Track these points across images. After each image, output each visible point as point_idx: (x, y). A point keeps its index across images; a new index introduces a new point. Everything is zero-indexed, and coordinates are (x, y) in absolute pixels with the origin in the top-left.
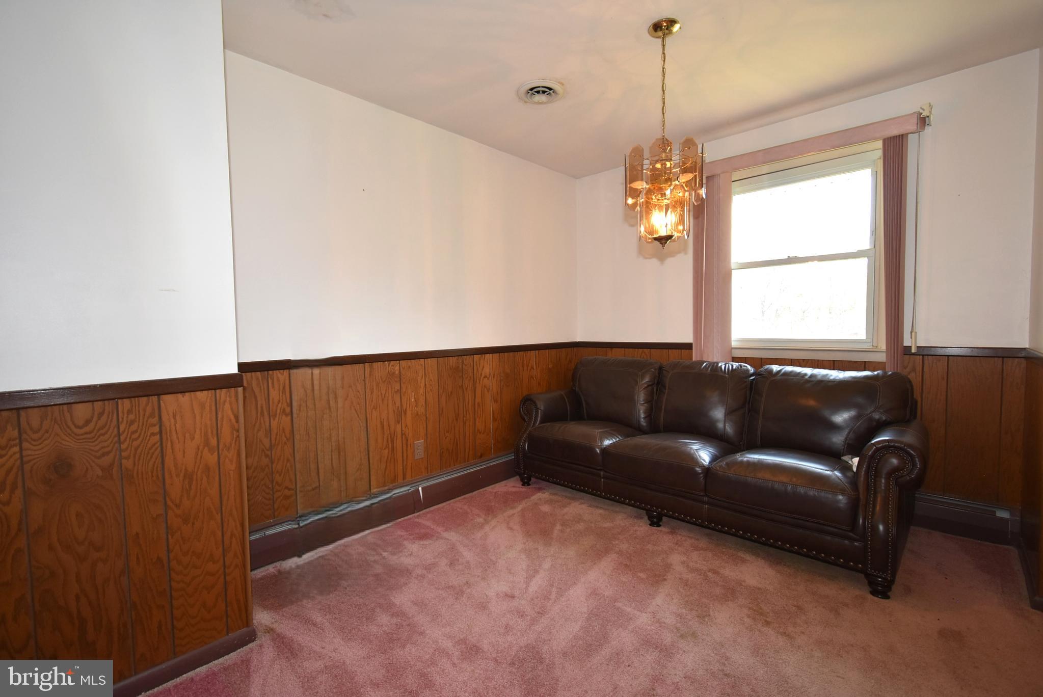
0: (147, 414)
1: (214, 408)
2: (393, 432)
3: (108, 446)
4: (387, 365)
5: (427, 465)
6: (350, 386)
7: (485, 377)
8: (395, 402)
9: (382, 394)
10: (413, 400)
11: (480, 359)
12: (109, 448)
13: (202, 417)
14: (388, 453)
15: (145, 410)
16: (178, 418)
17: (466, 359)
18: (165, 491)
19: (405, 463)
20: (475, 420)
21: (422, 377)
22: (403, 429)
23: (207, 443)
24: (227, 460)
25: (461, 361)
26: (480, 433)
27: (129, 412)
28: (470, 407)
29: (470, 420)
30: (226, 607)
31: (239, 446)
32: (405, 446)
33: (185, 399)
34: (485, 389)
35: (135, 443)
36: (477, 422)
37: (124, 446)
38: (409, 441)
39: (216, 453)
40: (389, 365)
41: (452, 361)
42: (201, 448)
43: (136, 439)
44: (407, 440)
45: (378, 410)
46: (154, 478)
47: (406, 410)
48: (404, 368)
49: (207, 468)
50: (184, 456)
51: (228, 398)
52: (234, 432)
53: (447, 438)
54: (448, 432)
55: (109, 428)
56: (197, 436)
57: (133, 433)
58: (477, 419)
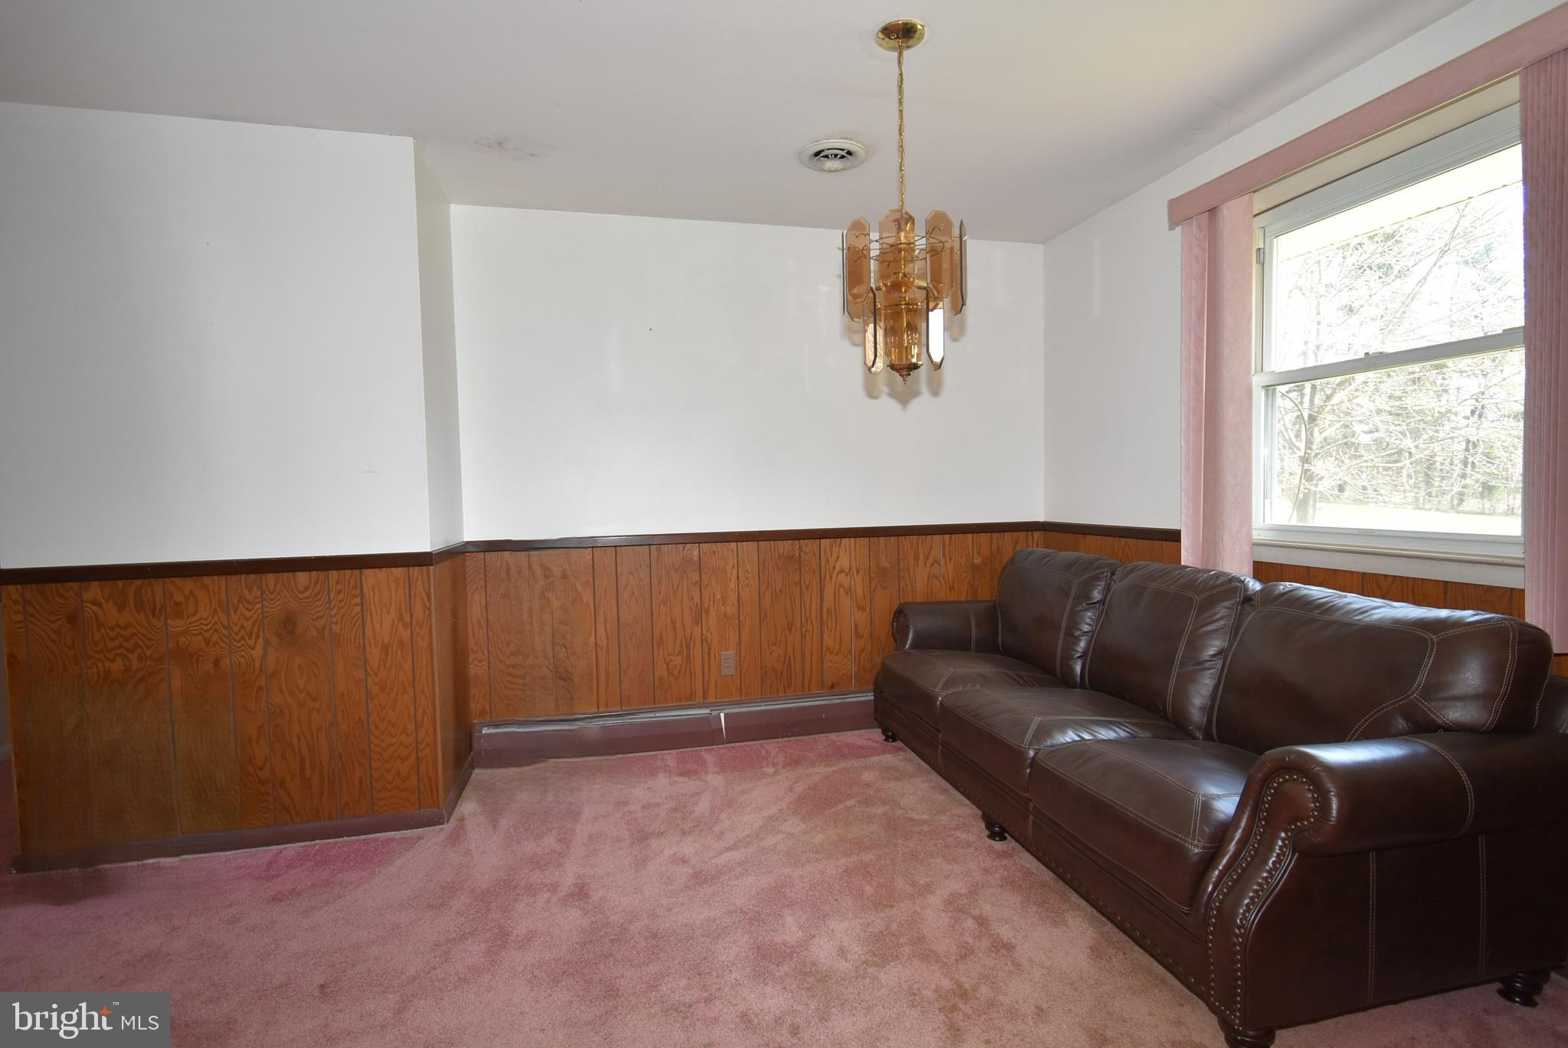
0: (351, 586)
1: (407, 585)
2: (689, 637)
3: (321, 611)
4: (682, 548)
5: (741, 686)
6: (631, 573)
7: (842, 571)
8: (692, 598)
9: (673, 585)
10: (718, 597)
11: (831, 546)
12: (322, 613)
13: (397, 593)
14: (682, 660)
15: (349, 582)
16: (376, 592)
17: (806, 545)
18: (366, 659)
19: (706, 678)
20: (822, 633)
21: (734, 567)
22: (704, 633)
23: (401, 619)
24: (419, 637)
25: (798, 547)
26: (831, 653)
27: (337, 582)
28: (814, 613)
29: (813, 633)
30: (419, 782)
31: (431, 626)
32: (707, 656)
33: (382, 574)
34: (841, 589)
35: (343, 611)
36: (826, 636)
37: (333, 613)
38: (712, 649)
39: (409, 629)
40: (684, 550)
41: (784, 546)
42: (396, 622)
43: (342, 608)
44: (710, 649)
45: (668, 603)
46: (357, 645)
47: (708, 609)
48: (705, 554)
49: (401, 643)
50: (381, 629)
51: (420, 577)
52: (427, 611)
53: (774, 653)
54: (774, 644)
55: (322, 595)
56: (392, 610)
57: (341, 601)
58: (826, 632)
